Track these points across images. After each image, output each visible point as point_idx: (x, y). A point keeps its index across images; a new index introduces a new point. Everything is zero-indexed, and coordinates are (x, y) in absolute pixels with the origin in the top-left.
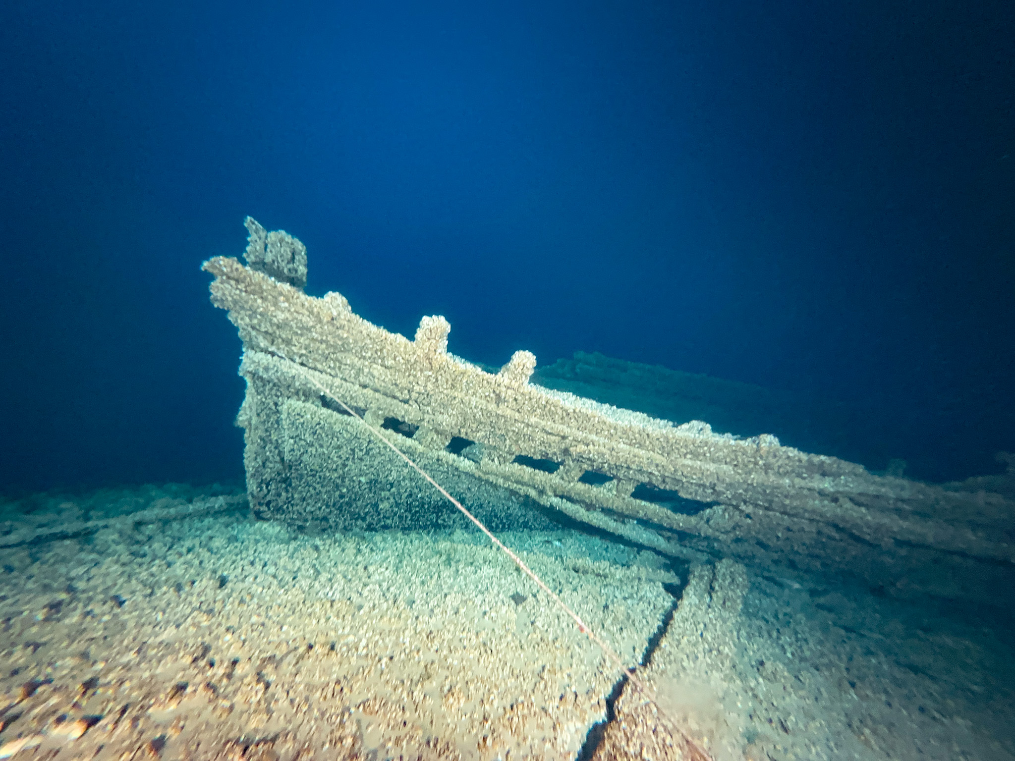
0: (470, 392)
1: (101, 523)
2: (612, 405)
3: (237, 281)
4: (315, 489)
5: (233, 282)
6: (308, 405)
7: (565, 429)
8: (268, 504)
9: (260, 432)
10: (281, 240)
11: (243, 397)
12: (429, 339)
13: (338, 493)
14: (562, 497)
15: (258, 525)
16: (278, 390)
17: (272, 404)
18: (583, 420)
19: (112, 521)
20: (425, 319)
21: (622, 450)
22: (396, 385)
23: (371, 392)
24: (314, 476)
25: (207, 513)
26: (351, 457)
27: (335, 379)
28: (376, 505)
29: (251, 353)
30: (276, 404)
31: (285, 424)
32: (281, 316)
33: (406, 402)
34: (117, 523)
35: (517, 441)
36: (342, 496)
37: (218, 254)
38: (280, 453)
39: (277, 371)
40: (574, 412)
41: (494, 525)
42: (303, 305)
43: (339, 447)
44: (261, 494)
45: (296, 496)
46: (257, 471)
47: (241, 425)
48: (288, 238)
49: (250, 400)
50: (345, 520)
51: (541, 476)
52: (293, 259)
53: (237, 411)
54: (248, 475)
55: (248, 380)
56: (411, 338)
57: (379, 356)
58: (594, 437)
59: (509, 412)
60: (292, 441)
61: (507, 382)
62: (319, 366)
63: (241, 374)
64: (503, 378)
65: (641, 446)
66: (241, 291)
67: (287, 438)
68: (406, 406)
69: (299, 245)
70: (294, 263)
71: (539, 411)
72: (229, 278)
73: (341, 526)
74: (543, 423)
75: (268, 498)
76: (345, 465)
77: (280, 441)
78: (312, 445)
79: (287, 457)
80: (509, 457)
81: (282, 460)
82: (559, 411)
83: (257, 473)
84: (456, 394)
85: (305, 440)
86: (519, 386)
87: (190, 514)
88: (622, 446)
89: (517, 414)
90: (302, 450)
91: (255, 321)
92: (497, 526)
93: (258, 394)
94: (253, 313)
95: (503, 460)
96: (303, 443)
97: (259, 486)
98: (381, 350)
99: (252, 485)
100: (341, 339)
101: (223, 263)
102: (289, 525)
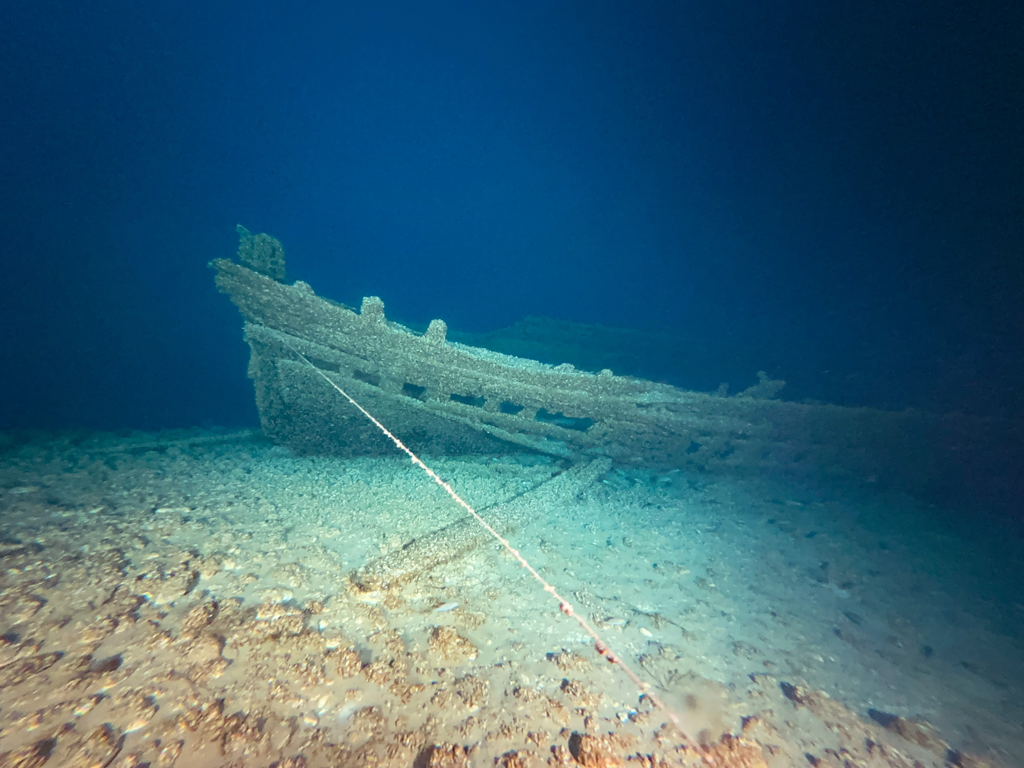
0: (406, 349)
1: (169, 443)
2: (514, 356)
3: (233, 275)
4: (310, 423)
5: (229, 276)
6: (296, 362)
7: (476, 373)
8: (277, 433)
9: (264, 383)
10: (264, 241)
11: (249, 358)
12: (370, 313)
13: (327, 427)
14: (487, 423)
15: (273, 449)
16: (273, 352)
17: (270, 362)
18: (486, 366)
19: (175, 442)
20: (366, 299)
21: (516, 386)
22: (354, 346)
23: (338, 352)
24: (308, 414)
25: (238, 441)
27: (312, 343)
28: (358, 436)
29: (250, 325)
30: (273, 362)
31: (282, 376)
32: (265, 298)
33: (365, 358)
34: (178, 443)
35: (447, 384)
36: (331, 429)
37: (217, 257)
38: (281, 398)
39: (269, 338)
40: (478, 361)
41: (452, 450)
42: (279, 291)
43: (323, 393)
44: (271, 427)
45: (297, 428)
46: (266, 411)
47: (250, 377)
48: (268, 238)
49: (254, 359)
50: (335, 446)
51: (469, 408)
52: (273, 255)
53: (246, 368)
54: (260, 413)
55: (250, 344)
56: (358, 312)
57: (338, 325)
58: (496, 378)
59: (435, 363)
60: (288, 389)
61: (428, 341)
62: (299, 334)
63: (245, 340)
64: (426, 339)
65: (527, 382)
66: (236, 281)
67: (284, 387)
68: (365, 362)
69: (277, 243)
70: (274, 257)
71: (455, 361)
72: (227, 273)
73: (333, 450)
74: (460, 369)
75: (277, 429)
76: (330, 407)
77: (280, 389)
78: (304, 392)
79: (286, 400)
80: (445, 396)
81: (283, 402)
82: (468, 360)
83: (266, 412)
84: (397, 351)
85: (297, 388)
86: (437, 345)
87: (226, 441)
88: (515, 383)
89: (442, 364)
90: (296, 396)
91: (249, 302)
92: (455, 451)
93: (260, 355)
94: (246, 297)
95: (443, 399)
96: (296, 390)
97: (269, 420)
98: (338, 321)
99: (264, 421)
100: (310, 314)
101: (222, 263)
102: (295, 449)
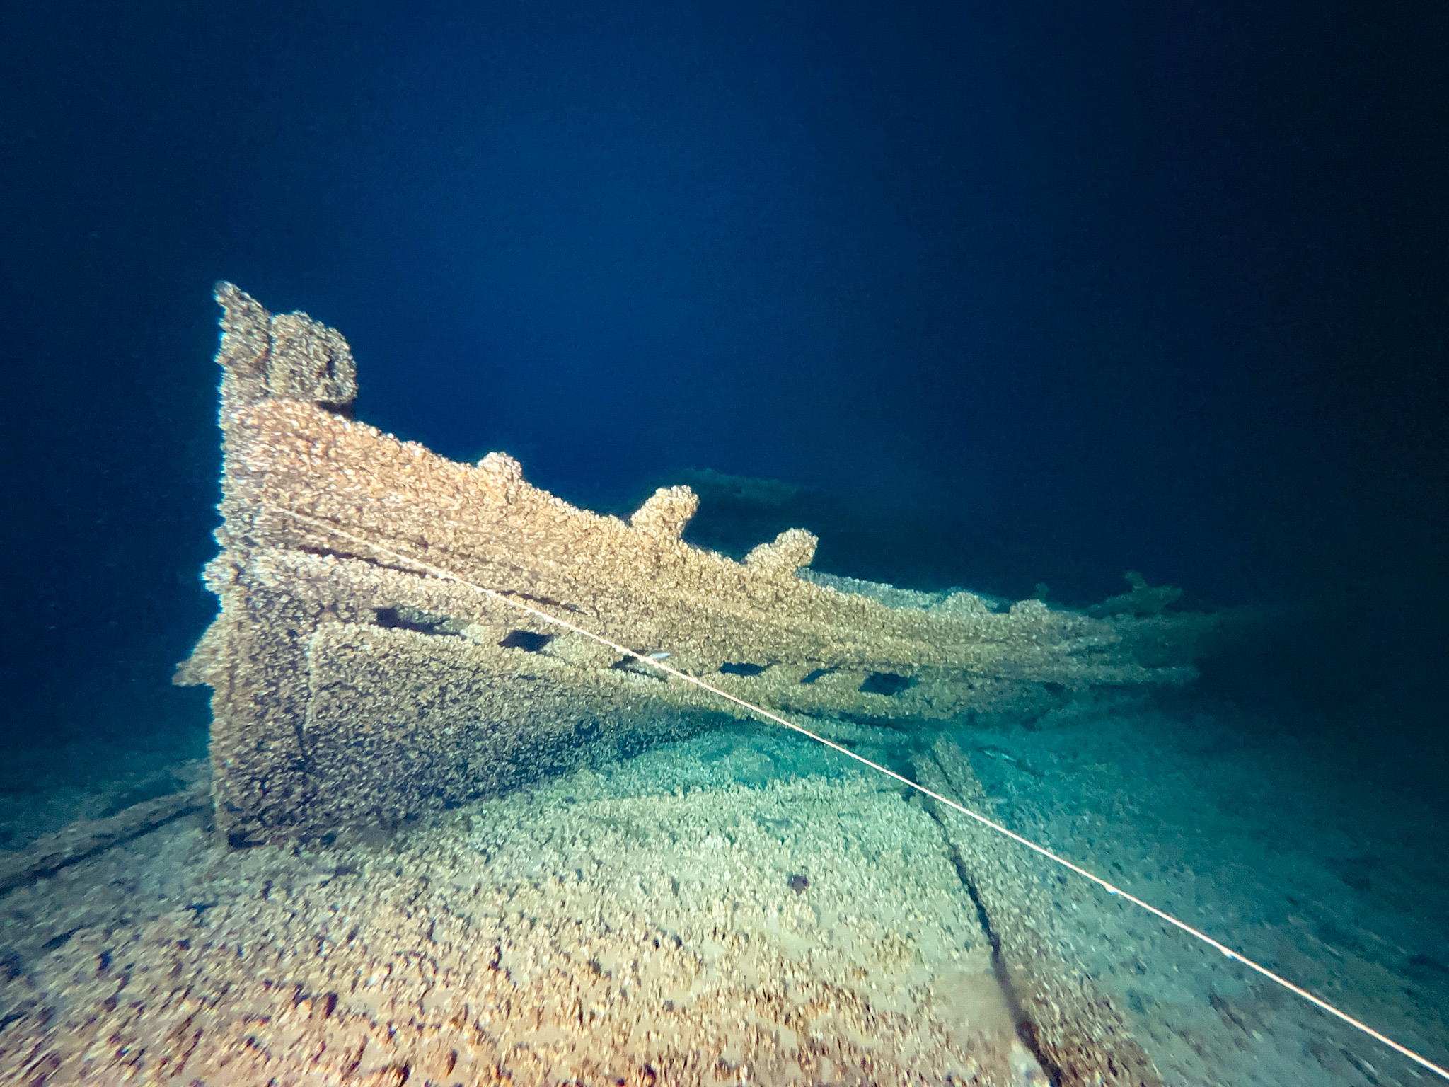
4: (360, 765)
8: (262, 815)
9: (255, 690)
10: (304, 332)
13: (401, 763)
17: (283, 634)
24: (360, 744)
26: (438, 700)
28: (464, 766)
30: (292, 634)
36: (408, 766)
38: (295, 720)
43: (419, 689)
45: (322, 786)
48: (318, 329)
50: (410, 802)
55: (224, 595)
56: (626, 517)
60: (324, 694)
69: (339, 342)
70: (332, 376)
75: (264, 805)
76: (423, 715)
77: (297, 698)
78: (368, 694)
79: (311, 722)
81: (299, 729)
85: (353, 688)
90: (346, 706)
